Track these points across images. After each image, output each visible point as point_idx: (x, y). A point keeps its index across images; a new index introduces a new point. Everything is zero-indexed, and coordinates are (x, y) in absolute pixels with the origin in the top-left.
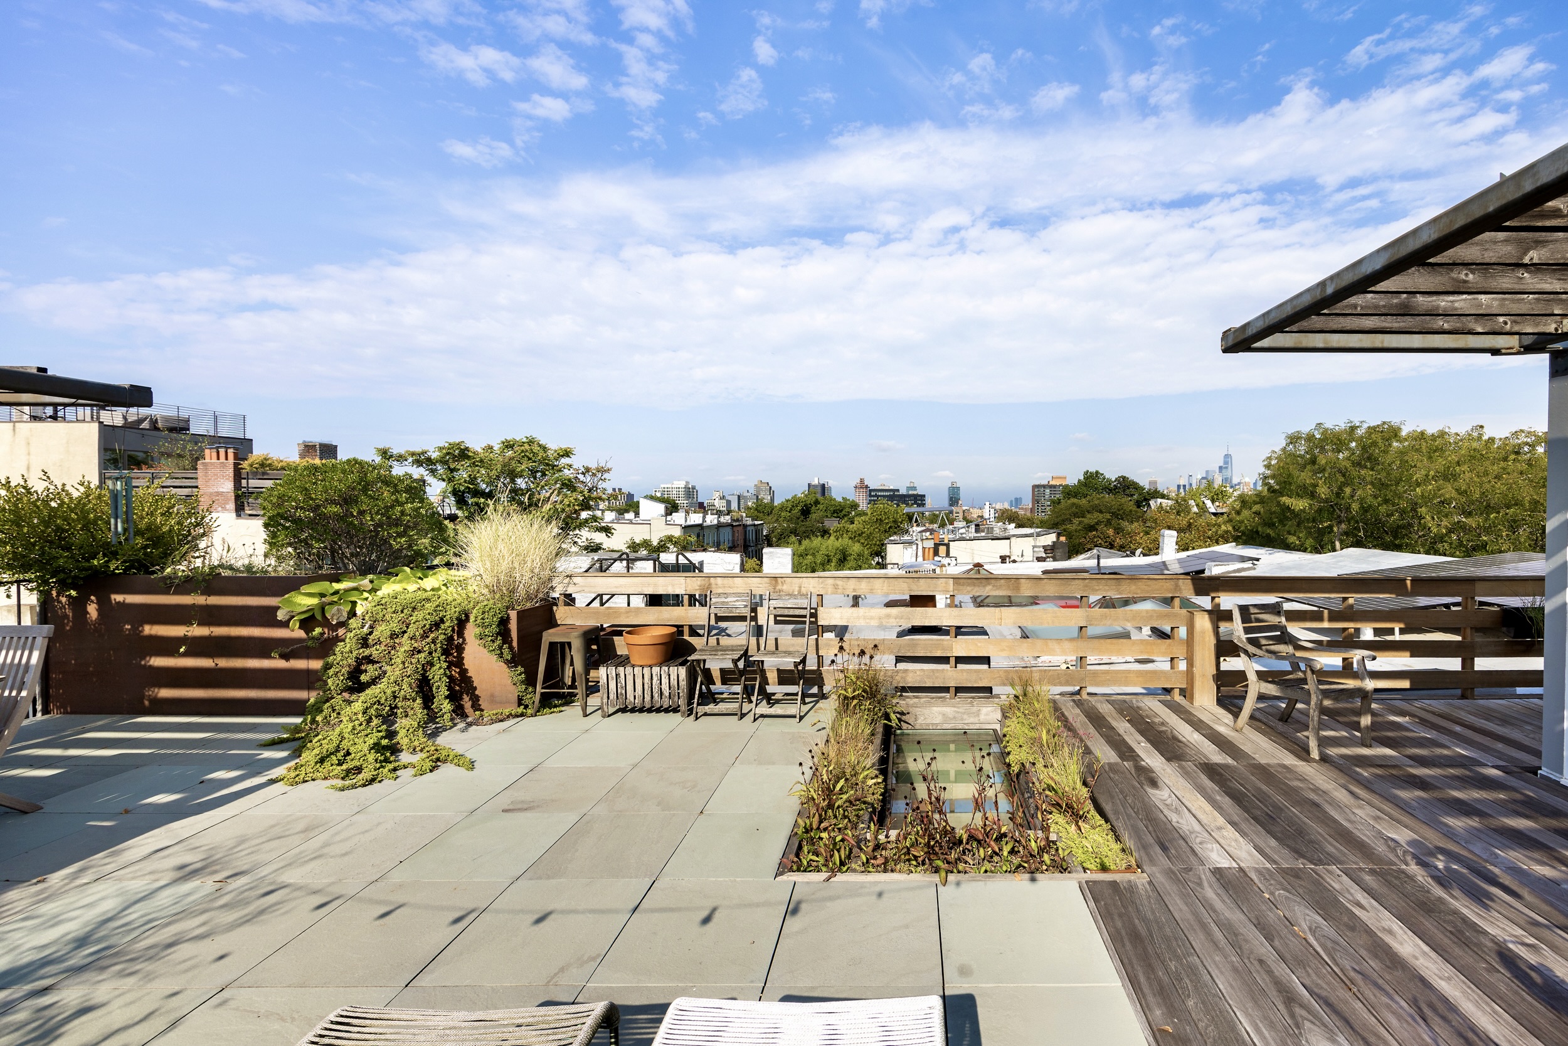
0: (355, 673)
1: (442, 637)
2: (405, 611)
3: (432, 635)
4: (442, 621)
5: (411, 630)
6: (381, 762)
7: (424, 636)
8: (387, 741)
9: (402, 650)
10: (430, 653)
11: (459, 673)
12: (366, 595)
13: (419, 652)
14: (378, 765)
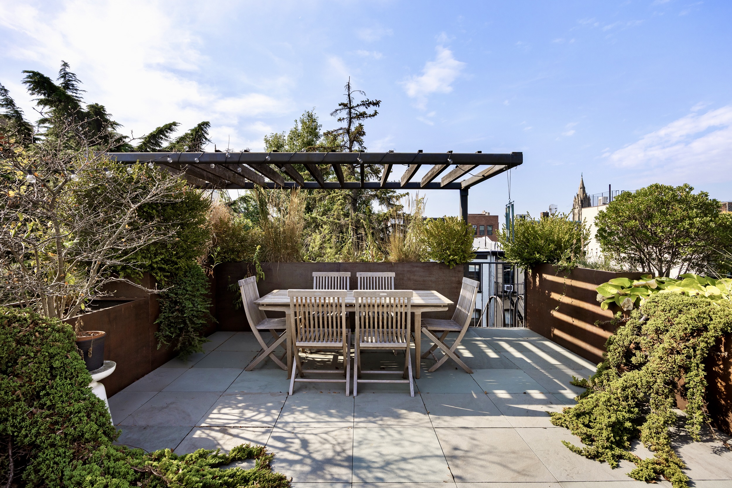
0: (628, 354)
1: (703, 345)
2: (672, 312)
3: (692, 341)
4: (705, 328)
5: (672, 331)
6: (612, 442)
7: (685, 339)
8: (630, 424)
9: (661, 346)
10: (689, 357)
11: (725, 387)
12: (650, 292)
13: (678, 353)
14: (608, 444)
